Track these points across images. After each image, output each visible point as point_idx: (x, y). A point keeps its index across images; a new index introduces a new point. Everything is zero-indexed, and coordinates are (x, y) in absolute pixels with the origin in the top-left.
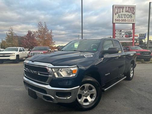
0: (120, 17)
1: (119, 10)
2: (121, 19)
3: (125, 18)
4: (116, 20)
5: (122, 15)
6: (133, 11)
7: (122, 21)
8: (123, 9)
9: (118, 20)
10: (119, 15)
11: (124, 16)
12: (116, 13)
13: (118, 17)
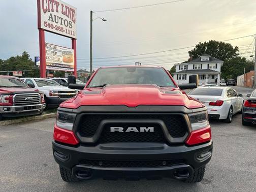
0: (54, 20)
1: (51, 5)
2: (54, 24)
3: (61, 24)
4: (45, 23)
5: (57, 18)
6: (73, 16)
7: (57, 29)
8: (57, 7)
9: (49, 25)
10: (51, 14)
11: (60, 20)
12: (45, 8)
13: (49, 20)
